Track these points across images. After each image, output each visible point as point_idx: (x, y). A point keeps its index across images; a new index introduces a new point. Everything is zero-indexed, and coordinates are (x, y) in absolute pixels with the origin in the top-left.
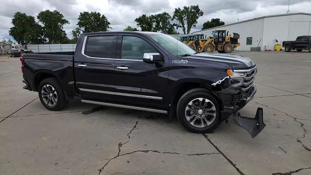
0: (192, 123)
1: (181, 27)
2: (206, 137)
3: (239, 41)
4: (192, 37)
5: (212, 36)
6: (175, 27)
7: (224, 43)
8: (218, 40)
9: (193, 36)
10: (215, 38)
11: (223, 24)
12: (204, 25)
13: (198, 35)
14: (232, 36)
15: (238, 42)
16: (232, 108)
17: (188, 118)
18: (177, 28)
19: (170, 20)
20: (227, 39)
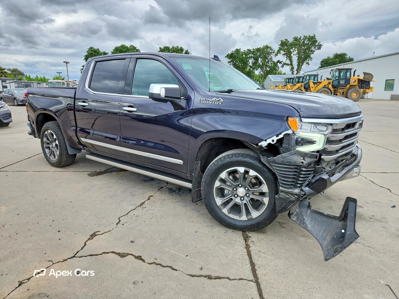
0: (225, 211)
1: (288, 65)
2: (246, 239)
3: (372, 84)
4: (301, 79)
5: (330, 77)
6: (279, 65)
7: (348, 86)
8: (339, 83)
9: (303, 77)
10: (333, 79)
11: (351, 60)
12: (322, 62)
13: (310, 76)
14: (361, 77)
15: (371, 86)
16: (297, 191)
17: (219, 201)
18: (282, 66)
19: (273, 56)
20: (353, 81)
